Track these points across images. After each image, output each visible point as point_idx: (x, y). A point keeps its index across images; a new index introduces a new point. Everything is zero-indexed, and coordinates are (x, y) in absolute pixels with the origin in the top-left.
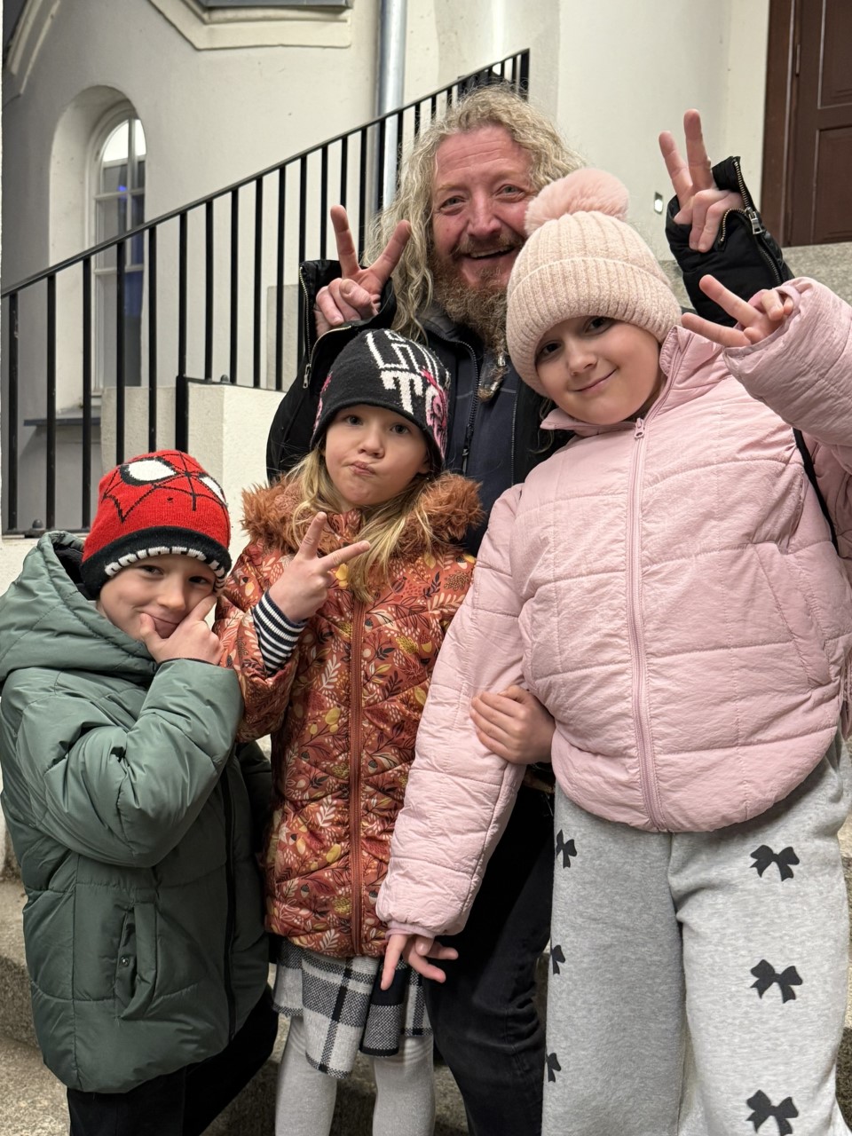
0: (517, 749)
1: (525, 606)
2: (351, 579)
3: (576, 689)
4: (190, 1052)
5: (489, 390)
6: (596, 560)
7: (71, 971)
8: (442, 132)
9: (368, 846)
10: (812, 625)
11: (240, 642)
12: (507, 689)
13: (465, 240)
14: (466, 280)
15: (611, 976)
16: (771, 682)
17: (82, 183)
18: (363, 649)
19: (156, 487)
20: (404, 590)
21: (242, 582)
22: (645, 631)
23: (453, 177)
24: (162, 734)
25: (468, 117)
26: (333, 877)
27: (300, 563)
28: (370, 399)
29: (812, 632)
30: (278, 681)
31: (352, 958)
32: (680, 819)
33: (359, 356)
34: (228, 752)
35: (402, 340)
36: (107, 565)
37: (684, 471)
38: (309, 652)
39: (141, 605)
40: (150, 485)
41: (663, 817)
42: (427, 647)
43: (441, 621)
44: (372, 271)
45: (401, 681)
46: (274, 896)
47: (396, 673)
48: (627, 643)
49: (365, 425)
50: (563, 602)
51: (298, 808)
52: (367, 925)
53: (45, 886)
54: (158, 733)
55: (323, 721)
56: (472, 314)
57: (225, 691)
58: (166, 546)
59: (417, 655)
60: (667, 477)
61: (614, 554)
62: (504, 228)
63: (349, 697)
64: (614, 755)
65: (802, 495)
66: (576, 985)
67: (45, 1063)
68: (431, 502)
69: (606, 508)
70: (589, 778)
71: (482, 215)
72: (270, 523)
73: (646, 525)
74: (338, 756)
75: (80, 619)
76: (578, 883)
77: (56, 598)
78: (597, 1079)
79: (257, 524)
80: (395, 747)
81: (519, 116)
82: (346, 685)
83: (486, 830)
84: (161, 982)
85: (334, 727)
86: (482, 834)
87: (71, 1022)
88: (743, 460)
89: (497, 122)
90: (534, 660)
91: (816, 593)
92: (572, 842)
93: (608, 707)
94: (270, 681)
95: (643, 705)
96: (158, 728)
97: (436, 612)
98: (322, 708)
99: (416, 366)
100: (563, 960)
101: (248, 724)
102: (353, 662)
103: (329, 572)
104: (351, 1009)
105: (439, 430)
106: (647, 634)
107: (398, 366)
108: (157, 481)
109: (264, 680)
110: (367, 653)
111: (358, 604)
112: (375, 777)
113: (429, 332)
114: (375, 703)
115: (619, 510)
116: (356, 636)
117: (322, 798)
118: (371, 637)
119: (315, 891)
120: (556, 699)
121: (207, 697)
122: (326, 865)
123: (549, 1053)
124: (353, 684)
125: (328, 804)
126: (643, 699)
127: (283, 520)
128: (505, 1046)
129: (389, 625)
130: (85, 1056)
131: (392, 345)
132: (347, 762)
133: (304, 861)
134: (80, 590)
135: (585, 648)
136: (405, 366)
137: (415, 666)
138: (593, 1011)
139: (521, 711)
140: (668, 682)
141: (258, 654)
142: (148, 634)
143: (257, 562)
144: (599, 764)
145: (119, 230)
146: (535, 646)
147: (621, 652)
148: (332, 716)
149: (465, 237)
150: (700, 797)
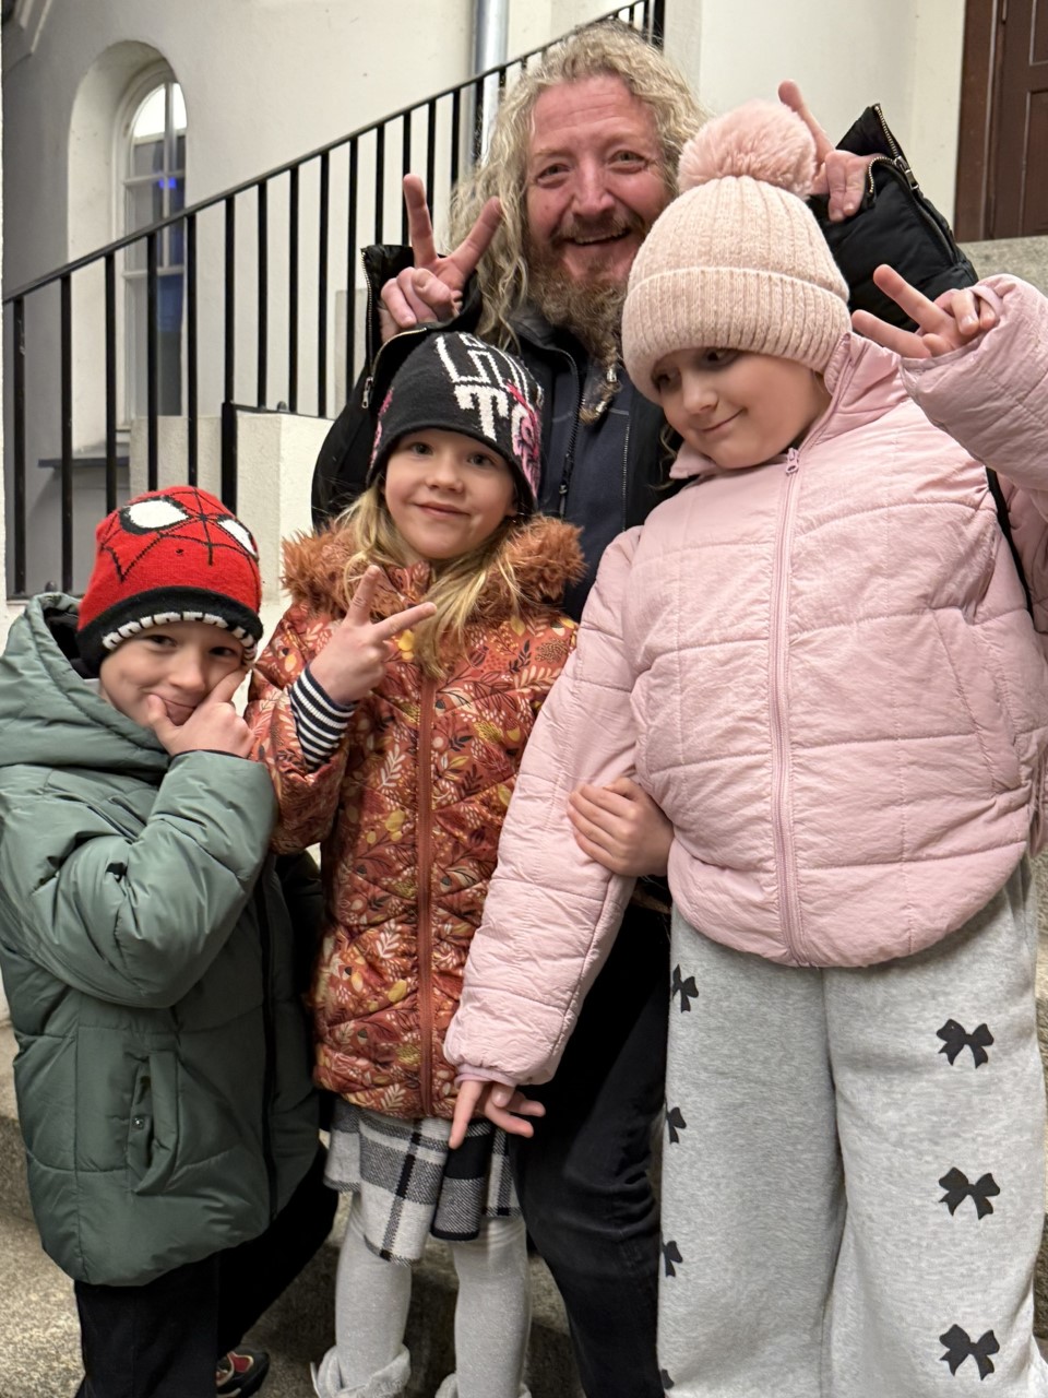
0: (624, 857)
1: (639, 680)
2: (417, 650)
3: (700, 785)
4: (221, 1235)
5: (594, 411)
6: (732, 625)
7: (73, 1135)
8: (540, 81)
9: (440, 982)
10: (1001, 713)
11: (274, 730)
12: (614, 782)
13: (569, 219)
14: (569, 273)
15: (742, 1142)
16: (948, 784)
17: (108, 164)
18: (433, 737)
19: (162, 536)
20: (485, 664)
21: (282, 654)
22: (791, 715)
23: (554, 140)
24: (172, 847)
25: (574, 63)
26: (397, 1019)
27: (348, 630)
28: (442, 422)
29: (1000, 722)
30: (322, 778)
31: (421, 1120)
32: (826, 950)
33: (428, 367)
34: (257, 866)
35: (481, 346)
36: (106, 635)
37: (845, 515)
38: (365, 741)
39: (147, 686)
40: (154, 533)
41: (805, 947)
42: (514, 735)
43: (532, 702)
44: (453, 261)
45: (481, 777)
46: (323, 1042)
47: (474, 767)
48: (766, 730)
49: (435, 455)
50: (688, 676)
51: (354, 934)
52: (440, 1079)
53: (40, 1031)
54: (165, 843)
55: (383, 828)
56: (576, 315)
57: (252, 790)
58: (175, 611)
59: (502, 744)
60: (825, 521)
61: (756, 617)
62: (620, 207)
63: (415, 797)
64: (747, 869)
65: (994, 551)
66: (700, 1155)
67: (44, 1248)
68: (517, 552)
69: (747, 560)
70: (714, 896)
71: (590, 188)
72: (316, 580)
73: (795, 582)
74: (402, 871)
75: (75, 703)
76: (701, 1030)
77: (45, 678)
78: (726, 1270)
79: (301, 582)
80: (473, 860)
81: (641, 62)
82: (412, 783)
83: (584, 956)
84: (184, 1149)
85: (397, 835)
86: (579, 961)
87: (74, 1197)
88: (921, 502)
89: (612, 70)
90: (650, 749)
91: (1007, 675)
92: (691, 980)
93: (740, 808)
94: (311, 778)
95: (785, 807)
96: (165, 837)
97: (526, 691)
98: (381, 811)
99: (500, 379)
100: (683, 1125)
101: (287, 831)
102: (420, 755)
103: (386, 642)
104: (420, 1182)
105: (529, 461)
106: (793, 719)
107: (476, 379)
108: (165, 527)
109: (303, 776)
110: (439, 742)
111: (426, 679)
112: (449, 897)
113: (521, 338)
114: (449, 804)
115: (764, 562)
116: (424, 721)
117: (383, 922)
118: (444, 721)
119: (375, 1038)
120: (676, 797)
121: (230, 797)
122: (388, 1005)
123: (666, 1241)
124: (421, 782)
125: (390, 931)
126: (785, 799)
127: (333, 577)
128: (611, 1230)
129: (465, 707)
130: (90, 1239)
131: (470, 352)
132: (413, 878)
133: (360, 1001)
134: (75, 667)
135: (714, 734)
136: (485, 378)
137: (498, 759)
138: (722, 1186)
139: (631, 809)
140: (819, 779)
141: (295, 744)
142: (158, 721)
143: (300, 630)
144: (727, 880)
145: (154, 219)
146: (652, 730)
147: (759, 740)
148: (394, 820)
149: (569, 216)
150: (851, 922)
